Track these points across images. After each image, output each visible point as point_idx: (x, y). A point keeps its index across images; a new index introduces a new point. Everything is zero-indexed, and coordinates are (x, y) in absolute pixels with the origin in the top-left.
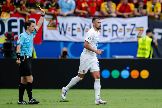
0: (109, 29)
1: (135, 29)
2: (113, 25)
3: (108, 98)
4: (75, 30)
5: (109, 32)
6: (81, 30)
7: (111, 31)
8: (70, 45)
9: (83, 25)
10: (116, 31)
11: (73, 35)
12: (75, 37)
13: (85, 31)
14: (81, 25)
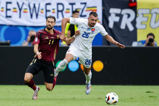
0: (54, 9)
1: (85, 9)
2: (58, 4)
3: (52, 96)
4: (10, 10)
5: (54, 12)
6: (18, 10)
7: (56, 11)
8: (4, 29)
9: (21, 4)
10: (62, 11)
11: (7, 17)
12: (10, 18)
13: (22, 11)
14: (18, 3)
